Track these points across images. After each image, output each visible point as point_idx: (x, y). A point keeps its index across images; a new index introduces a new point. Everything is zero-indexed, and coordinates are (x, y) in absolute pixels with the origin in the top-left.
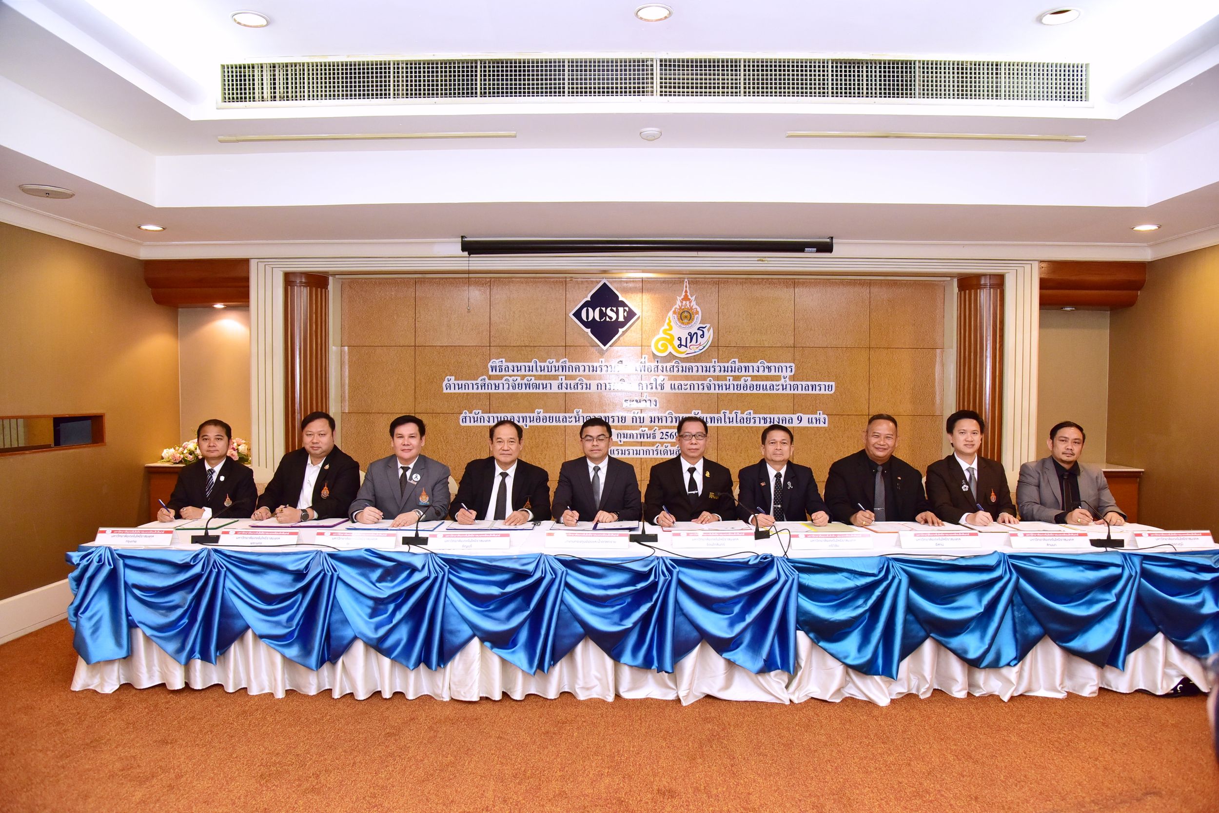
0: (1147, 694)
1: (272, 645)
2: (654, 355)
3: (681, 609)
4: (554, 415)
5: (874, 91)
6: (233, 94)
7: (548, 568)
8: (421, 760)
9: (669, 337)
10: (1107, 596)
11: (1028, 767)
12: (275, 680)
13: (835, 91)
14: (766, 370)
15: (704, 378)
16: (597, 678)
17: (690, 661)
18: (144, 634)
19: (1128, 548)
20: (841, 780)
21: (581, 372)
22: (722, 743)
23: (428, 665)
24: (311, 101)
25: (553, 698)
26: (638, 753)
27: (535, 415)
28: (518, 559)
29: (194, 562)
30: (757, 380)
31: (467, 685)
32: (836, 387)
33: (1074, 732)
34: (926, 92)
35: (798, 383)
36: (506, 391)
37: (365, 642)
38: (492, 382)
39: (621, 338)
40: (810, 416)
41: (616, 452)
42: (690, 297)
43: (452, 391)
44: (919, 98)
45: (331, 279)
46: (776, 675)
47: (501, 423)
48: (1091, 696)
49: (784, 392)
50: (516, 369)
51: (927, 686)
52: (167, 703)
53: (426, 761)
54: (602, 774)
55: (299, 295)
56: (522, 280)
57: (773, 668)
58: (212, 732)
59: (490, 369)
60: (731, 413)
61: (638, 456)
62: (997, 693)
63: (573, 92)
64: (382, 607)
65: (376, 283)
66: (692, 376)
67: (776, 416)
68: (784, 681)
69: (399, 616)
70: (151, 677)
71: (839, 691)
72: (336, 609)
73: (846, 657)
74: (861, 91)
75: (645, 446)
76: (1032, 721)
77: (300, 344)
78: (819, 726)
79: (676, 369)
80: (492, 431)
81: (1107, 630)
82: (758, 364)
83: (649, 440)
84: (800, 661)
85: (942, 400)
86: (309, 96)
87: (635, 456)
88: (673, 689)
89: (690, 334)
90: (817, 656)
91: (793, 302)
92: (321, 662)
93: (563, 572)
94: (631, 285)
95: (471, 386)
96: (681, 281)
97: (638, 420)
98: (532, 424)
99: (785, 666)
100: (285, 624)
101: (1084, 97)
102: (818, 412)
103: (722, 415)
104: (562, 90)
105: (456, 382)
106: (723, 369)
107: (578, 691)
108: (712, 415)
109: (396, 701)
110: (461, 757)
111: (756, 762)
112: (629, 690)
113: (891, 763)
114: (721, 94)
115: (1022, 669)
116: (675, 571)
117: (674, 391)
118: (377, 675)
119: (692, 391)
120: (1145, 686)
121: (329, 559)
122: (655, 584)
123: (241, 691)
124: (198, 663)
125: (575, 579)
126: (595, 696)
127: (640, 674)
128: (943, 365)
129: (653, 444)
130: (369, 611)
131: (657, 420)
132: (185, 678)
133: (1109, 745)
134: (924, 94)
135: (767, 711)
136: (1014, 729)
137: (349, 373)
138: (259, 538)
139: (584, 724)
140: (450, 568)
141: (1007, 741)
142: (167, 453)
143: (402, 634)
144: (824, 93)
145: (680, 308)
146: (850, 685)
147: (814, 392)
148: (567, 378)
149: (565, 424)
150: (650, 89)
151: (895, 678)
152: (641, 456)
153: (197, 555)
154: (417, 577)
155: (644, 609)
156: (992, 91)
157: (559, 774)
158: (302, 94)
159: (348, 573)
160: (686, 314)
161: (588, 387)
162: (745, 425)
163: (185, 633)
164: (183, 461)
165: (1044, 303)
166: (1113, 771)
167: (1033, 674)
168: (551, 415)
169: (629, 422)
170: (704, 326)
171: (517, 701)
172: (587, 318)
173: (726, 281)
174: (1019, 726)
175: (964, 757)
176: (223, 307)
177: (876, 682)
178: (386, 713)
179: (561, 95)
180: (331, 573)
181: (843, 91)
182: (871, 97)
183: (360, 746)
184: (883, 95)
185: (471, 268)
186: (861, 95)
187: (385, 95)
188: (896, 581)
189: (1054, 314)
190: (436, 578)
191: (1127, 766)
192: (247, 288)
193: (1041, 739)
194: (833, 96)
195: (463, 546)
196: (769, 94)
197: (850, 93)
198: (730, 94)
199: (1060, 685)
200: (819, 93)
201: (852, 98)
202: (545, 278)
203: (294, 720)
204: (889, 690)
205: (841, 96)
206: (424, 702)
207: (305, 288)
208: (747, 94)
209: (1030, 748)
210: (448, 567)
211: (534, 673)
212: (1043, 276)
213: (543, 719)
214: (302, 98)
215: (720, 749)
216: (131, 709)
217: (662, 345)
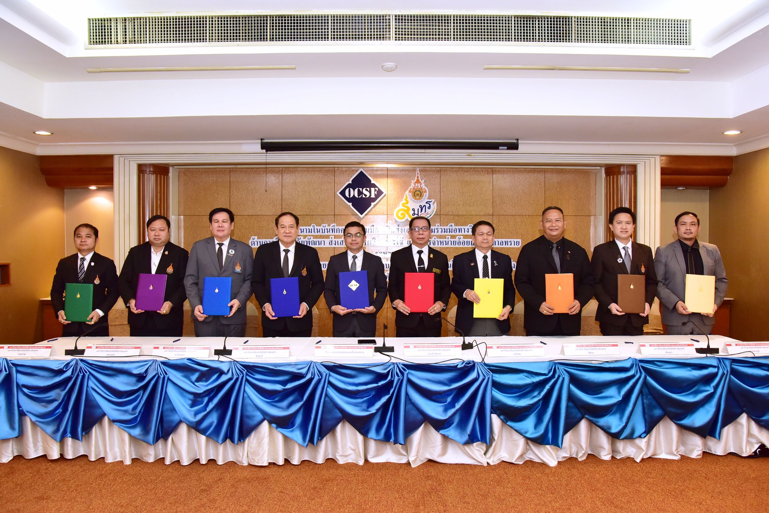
0: (736, 456)
1: (122, 427)
2: (396, 221)
3: (410, 400)
5: (543, 37)
6: (96, 39)
7: (316, 371)
9: (406, 209)
10: (707, 388)
11: (653, 510)
12: (125, 451)
13: (516, 37)
16: (351, 449)
17: (417, 436)
18: (31, 420)
19: (721, 354)
22: (438, 494)
23: (232, 440)
24: (151, 44)
25: (321, 463)
26: (379, 503)
28: (296, 364)
29: (66, 368)
30: (467, 238)
31: (259, 455)
33: (686, 484)
34: (579, 38)
37: (187, 425)
39: (373, 210)
42: (420, 181)
44: (575, 42)
45: (171, 168)
46: (477, 446)
48: (697, 457)
51: (583, 452)
52: (47, 469)
53: (228, 510)
55: (148, 180)
57: (475, 441)
58: (76, 490)
62: (632, 456)
63: (334, 38)
64: (199, 399)
65: (202, 172)
68: (483, 449)
69: (211, 406)
70: (36, 451)
71: (521, 456)
72: (167, 401)
73: (526, 433)
74: (535, 37)
76: (656, 476)
78: (507, 481)
81: (708, 412)
84: (494, 435)
86: (150, 40)
88: (405, 456)
89: (420, 206)
90: (506, 432)
91: (491, 184)
92: (157, 439)
93: (327, 375)
94: (379, 172)
96: (414, 170)
99: (483, 439)
100: (131, 412)
101: (688, 42)
104: (326, 36)
105: (258, 240)
106: (443, 230)
107: (337, 457)
109: (210, 466)
110: (252, 507)
111: (461, 509)
112: (374, 457)
114: (437, 39)
115: (649, 440)
116: (405, 373)
118: (196, 447)
120: (734, 450)
121: (162, 366)
122: (391, 382)
123: (100, 460)
124: (69, 441)
125: (335, 379)
126: (350, 461)
127: (381, 445)
128: (596, 228)
130: (190, 402)
132: (61, 451)
133: (709, 493)
134: (578, 40)
135: (471, 471)
136: (644, 482)
137: (184, 234)
138: (113, 351)
139: (342, 481)
140: (247, 371)
141: (639, 491)
143: (214, 418)
144: (509, 38)
145: (414, 189)
146: (530, 452)
147: (507, 246)
148: (335, 237)
150: (388, 36)
151: (561, 447)
153: (69, 363)
154: (224, 378)
155: (384, 399)
156: (625, 38)
158: (145, 39)
159: (175, 376)
160: (418, 192)
163: (60, 418)
165: (665, 184)
167: (657, 443)
170: (430, 201)
171: (295, 465)
173: (446, 170)
174: (647, 480)
175: (608, 503)
176: (95, 188)
177: (548, 449)
178: (202, 476)
179: (326, 39)
180: (163, 376)
181: (522, 37)
182: (542, 41)
183: (182, 500)
184: (550, 40)
185: (268, 161)
186: (535, 40)
187: (203, 39)
188: (561, 379)
189: (671, 192)
190: (237, 379)
191: (722, 509)
192: (112, 175)
193: (662, 489)
194: (515, 41)
195: (256, 356)
196: (471, 39)
197: (527, 39)
198: (444, 39)
199: (676, 451)
200: (506, 39)
201: (528, 42)
202: (320, 168)
203: (136, 481)
204: (556, 455)
205: (521, 41)
206: (229, 467)
207: (152, 175)
208: (456, 39)
209: (654, 496)
210: (246, 371)
211: (307, 446)
212: (663, 166)
213: (313, 479)
214: (145, 42)
215: (436, 500)
216: (20, 474)
217: (402, 214)
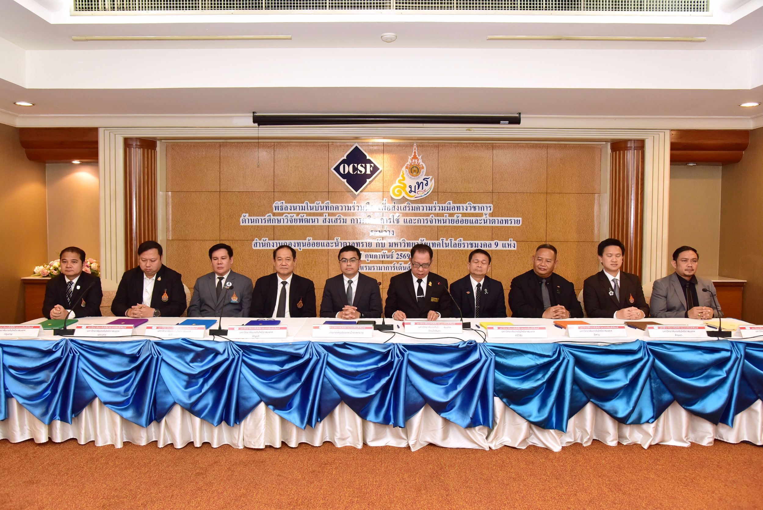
0: (750, 444)
1: (113, 409)
2: (392, 199)
3: (411, 382)
4: (320, 241)
5: (551, 6)
6: (82, 5)
7: (314, 352)
8: (222, 493)
9: (402, 185)
10: (720, 373)
11: (663, 498)
12: (116, 435)
13: (522, 5)
14: (473, 209)
15: (428, 215)
16: (349, 430)
17: (417, 419)
18: (18, 402)
19: (734, 337)
20: (526, 506)
21: (340, 211)
22: (440, 478)
23: (228, 422)
24: (141, 11)
25: (317, 445)
26: (380, 486)
27: (307, 241)
28: (293, 345)
29: (56, 349)
30: (466, 216)
31: (256, 437)
32: (523, 221)
33: (697, 472)
34: (589, 6)
35: (495, 218)
36: (285, 224)
37: (181, 406)
38: (276, 218)
39: (368, 186)
40: (504, 242)
41: (365, 268)
42: (417, 156)
43: (247, 224)
44: (584, 10)
45: (158, 143)
46: (479, 430)
47: (281, 247)
48: (708, 445)
49: (485, 225)
50: (292, 208)
51: (588, 437)
52: (35, 453)
53: (225, 493)
54: (353, 502)
55: (135, 153)
56: (297, 144)
57: (477, 424)
58: (67, 474)
59: (274, 208)
60: (447, 240)
61: (380, 271)
62: (639, 443)
63: (332, 7)
64: (194, 380)
65: (191, 146)
66: (419, 213)
67: (479, 242)
68: (484, 433)
69: (206, 387)
70: (23, 434)
71: (524, 440)
72: (160, 383)
73: (530, 416)
74: (541, 6)
75: (385, 263)
76: (665, 463)
77: (136, 189)
78: (510, 466)
79: (407, 208)
80: (275, 252)
81: (720, 397)
82: (467, 205)
83: (388, 259)
84: (496, 419)
85: (599, 230)
86: (139, 7)
87: (378, 271)
88: (405, 440)
89: (418, 183)
90: (509, 415)
91: (491, 160)
92: (149, 421)
93: (325, 355)
94: (375, 148)
95: (260, 221)
96: (411, 146)
97: (381, 245)
98: (304, 248)
99: (486, 422)
100: (123, 394)
101: (705, 9)
102: (510, 239)
103: (441, 242)
104: (324, 5)
105: (250, 218)
106: (441, 208)
107: (336, 441)
108: (434, 242)
109: (204, 449)
110: (250, 490)
111: (464, 493)
112: (373, 440)
113: (563, 493)
114: (440, 8)
115: (657, 425)
116: (406, 354)
117: (406, 224)
118: (190, 430)
119: (419, 224)
120: (748, 439)
121: (155, 346)
122: (391, 363)
123: (90, 443)
124: (58, 423)
125: (333, 359)
126: (348, 444)
127: (381, 428)
128: (600, 206)
129: (391, 262)
130: (185, 383)
131: (394, 245)
132: (49, 434)
133: (722, 481)
134: (587, 8)
135: (472, 455)
136: (652, 469)
137: (172, 211)
138: (104, 331)
139: (341, 465)
140: (244, 352)
141: (647, 478)
142: (38, 269)
143: (209, 400)
144: (514, 7)
145: (411, 165)
146: (533, 436)
147: (507, 225)
148: (329, 214)
149: (328, 248)
150: (388, 5)
151: (565, 431)
152: (383, 271)
153: (58, 344)
154: (220, 359)
155: (384, 381)
156: (637, 5)
157: (322, 502)
158: (134, 6)
159: (169, 356)
160: (415, 169)
161: (345, 221)
162: (457, 248)
163: (49, 400)
164: (50, 275)
165: (674, 160)
166: (726, 502)
167: (665, 429)
168: (318, 241)
169: (374, 247)
171: (292, 448)
172: (344, 171)
173: (444, 145)
174: (656, 467)
175: (615, 490)
176: (79, 162)
177: (551, 433)
178: (197, 459)
179: (324, 8)
180: (156, 357)
181: (529, 6)
182: (549, 10)
183: (177, 483)
184: (557, 9)
185: (260, 135)
186: (541, 8)
187: (196, 7)
188: (566, 361)
189: (681, 168)
190: (233, 359)
191: (736, 498)
192: (97, 148)
193: (672, 477)
194: (521, 10)
195: (253, 336)
196: (475, 8)
197: (533, 7)
198: (446, 8)
199: (685, 437)
200: (511, 7)
201: (535, 11)
202: (313, 142)
203: (129, 464)
204: (560, 440)
205: (527, 10)
206: (225, 450)
207: (139, 149)
208: (459, 8)
209: (664, 484)
210: (242, 351)
211: (305, 428)
212: (673, 141)
213: (311, 462)
214: (134, 9)
215: (438, 484)
216: (7, 458)
217: (398, 191)
